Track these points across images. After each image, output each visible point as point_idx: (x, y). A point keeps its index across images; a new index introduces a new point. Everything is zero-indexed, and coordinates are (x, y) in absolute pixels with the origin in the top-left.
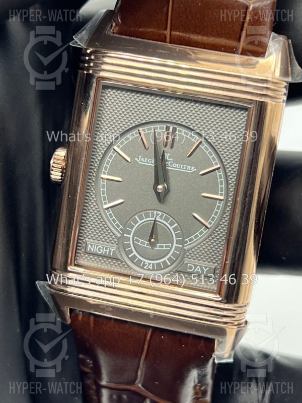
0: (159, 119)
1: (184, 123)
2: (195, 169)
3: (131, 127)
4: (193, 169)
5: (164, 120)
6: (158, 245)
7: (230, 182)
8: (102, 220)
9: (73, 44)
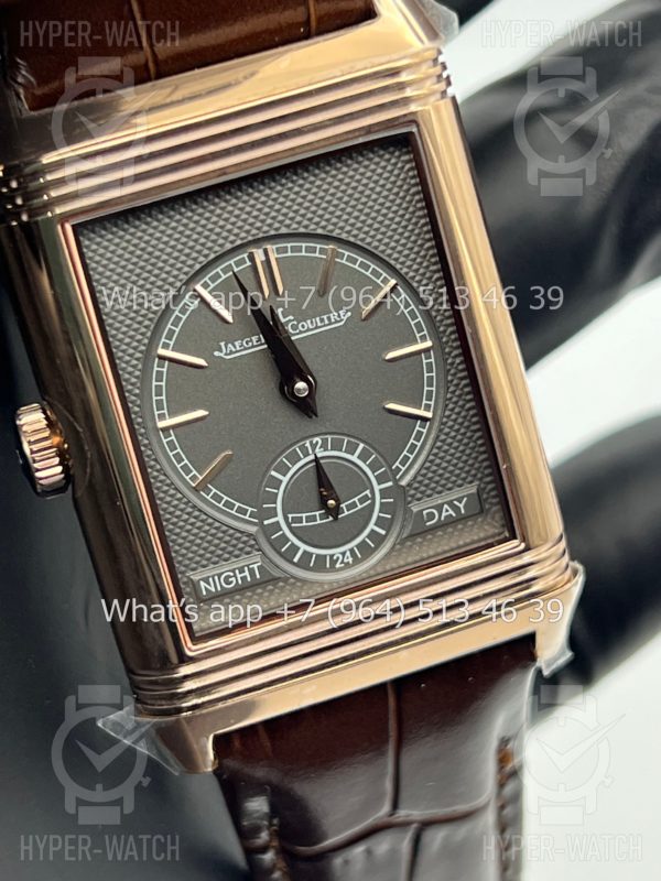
0: (229, 246)
1: (283, 230)
5: (239, 242)
6: (343, 505)
8: (203, 517)
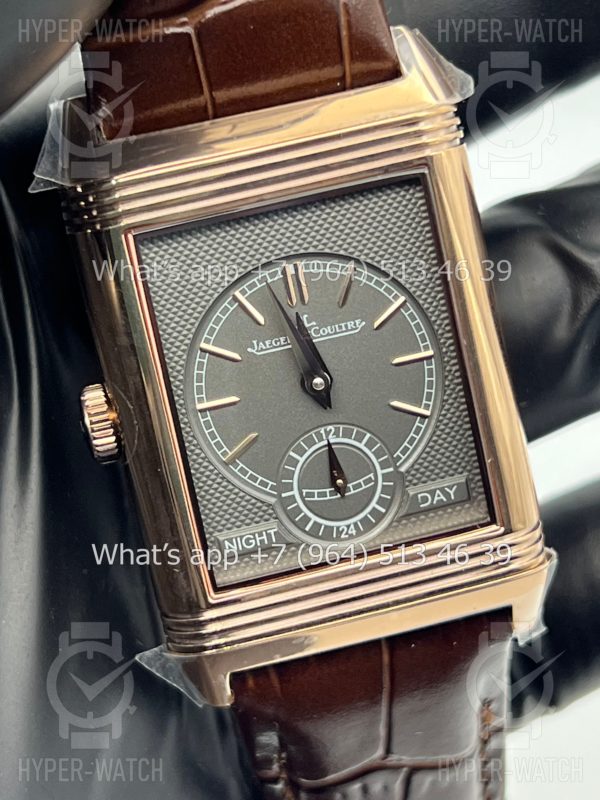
0: (264, 261)
1: (311, 250)
2: (364, 323)
3: (216, 295)
4: (360, 324)
5: (273, 258)
6: (350, 485)
7: (433, 319)
8: (231, 487)
9: (34, 189)
